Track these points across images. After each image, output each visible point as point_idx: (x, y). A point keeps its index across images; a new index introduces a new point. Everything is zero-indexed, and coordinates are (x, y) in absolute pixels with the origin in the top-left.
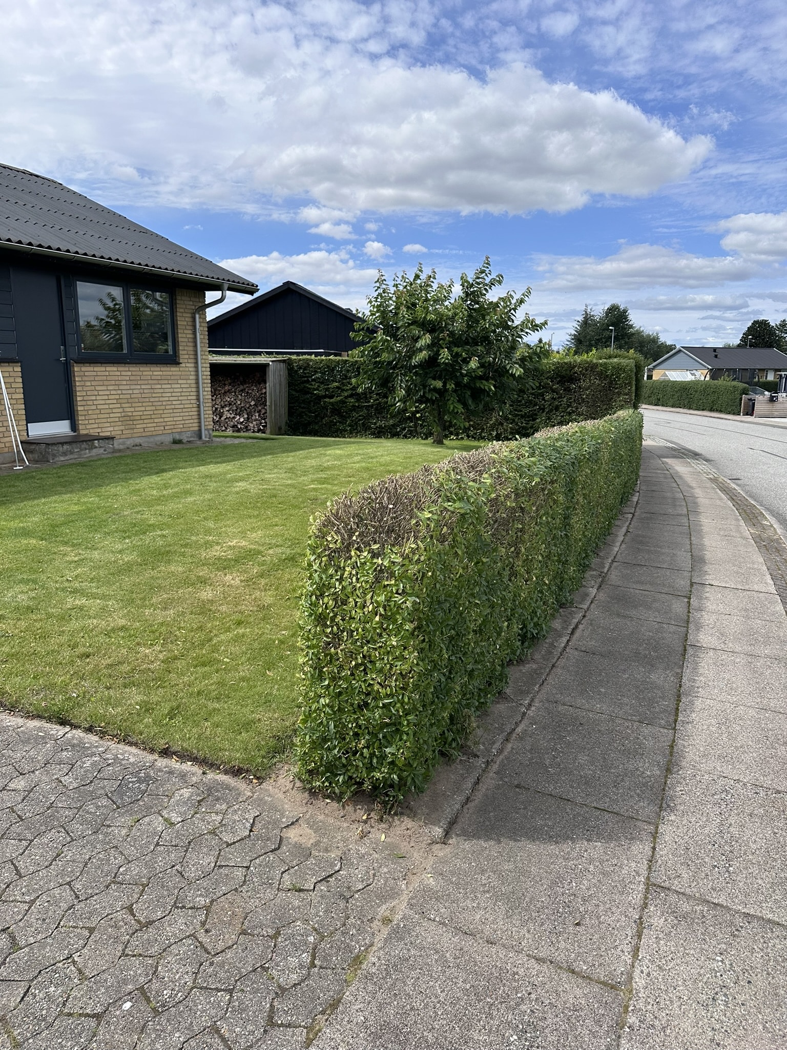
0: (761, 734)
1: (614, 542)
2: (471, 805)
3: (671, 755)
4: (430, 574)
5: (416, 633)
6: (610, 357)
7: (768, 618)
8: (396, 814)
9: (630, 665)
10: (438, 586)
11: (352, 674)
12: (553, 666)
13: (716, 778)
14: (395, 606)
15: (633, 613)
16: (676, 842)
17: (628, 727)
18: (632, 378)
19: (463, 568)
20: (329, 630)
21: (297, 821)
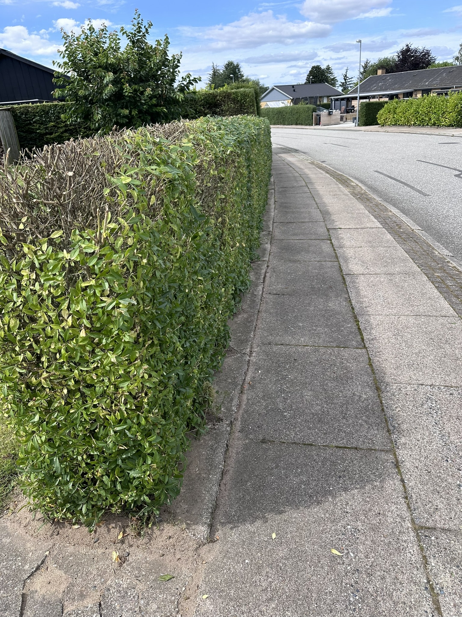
0: (427, 338)
1: (269, 209)
2: (227, 478)
3: (374, 373)
4: (145, 261)
5: (141, 340)
6: (238, 88)
7: (386, 245)
8: (154, 524)
9: (312, 298)
10: (158, 274)
11: (67, 403)
12: (259, 311)
13: (416, 388)
14: (103, 313)
15: (299, 257)
16: (417, 467)
17: (331, 353)
18: (254, 101)
19: (182, 247)
20: (21, 358)
21: (43, 562)
